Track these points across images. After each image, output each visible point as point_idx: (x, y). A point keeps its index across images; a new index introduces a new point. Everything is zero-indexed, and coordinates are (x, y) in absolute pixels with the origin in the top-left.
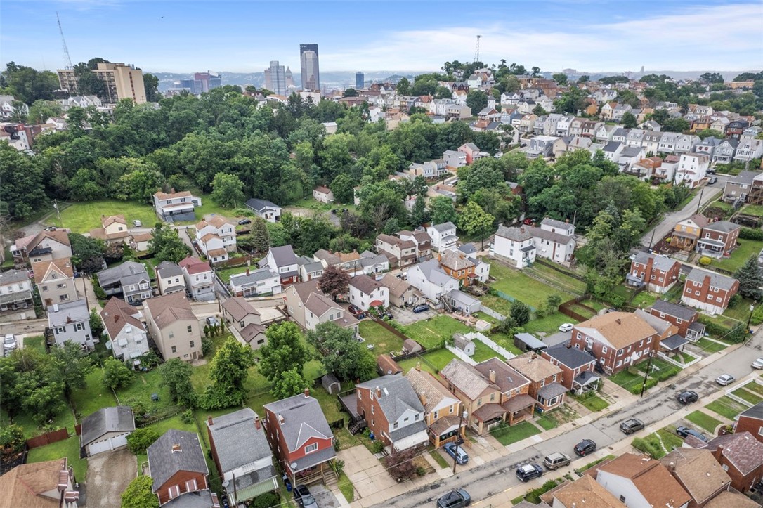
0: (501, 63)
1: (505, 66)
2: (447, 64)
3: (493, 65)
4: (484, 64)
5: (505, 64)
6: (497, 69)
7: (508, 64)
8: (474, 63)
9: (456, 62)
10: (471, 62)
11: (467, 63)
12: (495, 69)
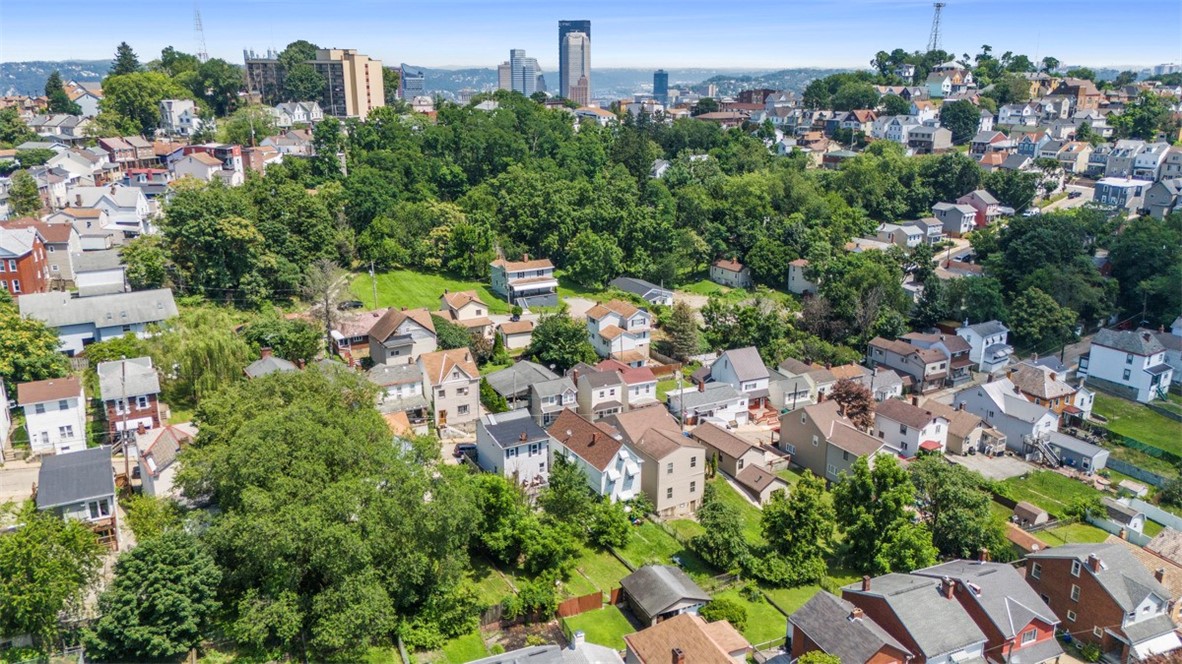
0: (982, 52)
1: (990, 57)
2: (881, 55)
3: (965, 55)
4: (949, 54)
5: (989, 53)
6: (973, 63)
7: (996, 54)
8: (929, 53)
9: (897, 52)
10: (924, 51)
11: (917, 52)
12: (969, 62)
